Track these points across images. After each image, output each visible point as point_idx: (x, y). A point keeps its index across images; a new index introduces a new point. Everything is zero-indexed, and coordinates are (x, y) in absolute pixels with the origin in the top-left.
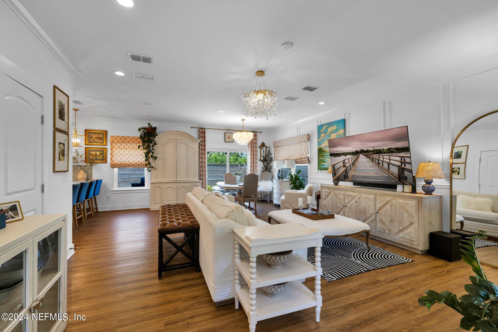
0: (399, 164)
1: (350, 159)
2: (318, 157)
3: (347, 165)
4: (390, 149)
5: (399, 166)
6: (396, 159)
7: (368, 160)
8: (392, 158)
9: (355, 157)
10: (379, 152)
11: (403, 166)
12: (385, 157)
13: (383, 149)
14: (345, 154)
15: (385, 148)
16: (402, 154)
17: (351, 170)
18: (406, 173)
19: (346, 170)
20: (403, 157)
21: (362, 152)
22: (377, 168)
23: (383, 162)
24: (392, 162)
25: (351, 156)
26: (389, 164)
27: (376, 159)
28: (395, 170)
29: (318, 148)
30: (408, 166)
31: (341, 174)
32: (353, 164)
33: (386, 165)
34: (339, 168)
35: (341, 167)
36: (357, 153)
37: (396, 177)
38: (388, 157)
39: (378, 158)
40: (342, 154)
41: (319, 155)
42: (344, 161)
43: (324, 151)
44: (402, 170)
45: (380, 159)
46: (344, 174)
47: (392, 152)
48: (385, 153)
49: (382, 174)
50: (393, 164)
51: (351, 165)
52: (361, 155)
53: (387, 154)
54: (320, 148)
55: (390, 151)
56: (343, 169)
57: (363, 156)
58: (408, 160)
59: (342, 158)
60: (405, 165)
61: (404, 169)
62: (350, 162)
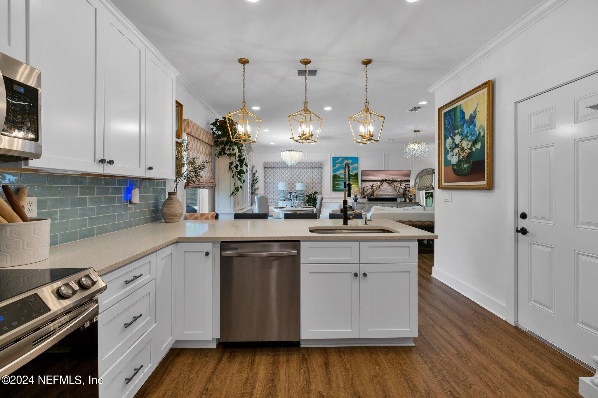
0: (404, 188)
1: (377, 184)
2: (333, 182)
3: (374, 188)
4: (401, 180)
5: (404, 189)
6: (403, 185)
7: (388, 185)
8: (401, 185)
9: (380, 183)
10: (395, 181)
11: (406, 189)
12: (398, 184)
13: (398, 180)
14: (374, 181)
15: (399, 180)
16: (406, 183)
17: (376, 191)
18: (407, 192)
19: (373, 191)
20: (407, 184)
21: (386, 180)
22: (393, 190)
23: (397, 186)
24: (401, 187)
25: (378, 182)
26: (399, 188)
27: (393, 185)
28: (402, 191)
29: (333, 174)
30: (408, 189)
31: (369, 193)
32: (379, 187)
33: (398, 188)
34: (367, 190)
35: (369, 189)
36: (382, 181)
37: (402, 194)
38: (400, 184)
39: (394, 184)
40: (371, 181)
41: (333, 180)
42: (372, 185)
43: (339, 177)
44: (405, 190)
45: (396, 185)
46: (371, 193)
47: (402, 182)
48: (398, 182)
49: (395, 193)
50: (401, 188)
51: (377, 188)
52: (385, 182)
53: (399, 183)
54: (335, 175)
55: (401, 181)
56: (371, 190)
57: (386, 183)
58: (408, 186)
59: (372, 183)
60: (407, 189)
61: (406, 190)
62: (377, 186)
